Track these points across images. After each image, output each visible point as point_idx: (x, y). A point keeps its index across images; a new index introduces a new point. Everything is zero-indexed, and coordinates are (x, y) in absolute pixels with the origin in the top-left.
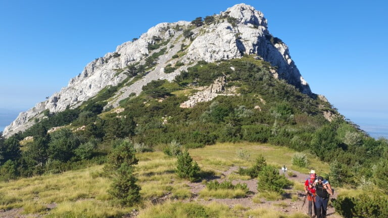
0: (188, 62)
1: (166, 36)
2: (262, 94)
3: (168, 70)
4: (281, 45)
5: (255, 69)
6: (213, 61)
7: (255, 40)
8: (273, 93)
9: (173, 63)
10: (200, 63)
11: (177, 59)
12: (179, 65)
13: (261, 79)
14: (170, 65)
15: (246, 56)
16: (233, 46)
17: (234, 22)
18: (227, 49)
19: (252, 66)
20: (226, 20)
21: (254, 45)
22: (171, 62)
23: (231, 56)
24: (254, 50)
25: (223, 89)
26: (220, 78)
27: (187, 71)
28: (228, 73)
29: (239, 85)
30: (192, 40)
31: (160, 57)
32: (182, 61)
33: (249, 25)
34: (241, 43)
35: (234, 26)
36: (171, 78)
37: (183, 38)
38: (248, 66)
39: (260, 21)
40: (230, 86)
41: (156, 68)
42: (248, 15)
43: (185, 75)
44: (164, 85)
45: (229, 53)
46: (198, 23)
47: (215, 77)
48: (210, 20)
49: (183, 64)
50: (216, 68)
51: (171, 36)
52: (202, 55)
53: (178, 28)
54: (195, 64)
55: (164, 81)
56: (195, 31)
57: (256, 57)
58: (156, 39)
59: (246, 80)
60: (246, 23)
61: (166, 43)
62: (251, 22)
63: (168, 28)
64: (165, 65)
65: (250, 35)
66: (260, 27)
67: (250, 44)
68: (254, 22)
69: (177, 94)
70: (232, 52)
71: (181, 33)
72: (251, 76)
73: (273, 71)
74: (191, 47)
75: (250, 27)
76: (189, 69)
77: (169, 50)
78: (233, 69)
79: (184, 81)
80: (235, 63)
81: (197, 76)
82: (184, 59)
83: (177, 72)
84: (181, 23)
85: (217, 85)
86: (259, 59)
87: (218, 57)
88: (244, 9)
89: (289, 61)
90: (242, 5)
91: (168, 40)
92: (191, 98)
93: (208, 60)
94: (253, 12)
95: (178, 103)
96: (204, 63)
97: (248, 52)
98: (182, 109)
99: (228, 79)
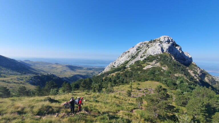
0: (147, 55)
2: (167, 65)
4: (178, 47)
5: (166, 57)
6: (154, 55)
7: (168, 48)
8: (171, 64)
9: (143, 55)
10: (150, 55)
11: (144, 54)
12: (144, 56)
14: (142, 56)
15: (164, 53)
16: (160, 50)
17: (161, 42)
18: (158, 51)
20: (159, 41)
22: (142, 55)
23: (159, 53)
24: (167, 51)
25: (156, 63)
27: (146, 58)
29: (160, 62)
30: (149, 48)
31: (139, 53)
32: (145, 55)
33: (166, 43)
34: (163, 49)
35: (161, 44)
37: (146, 47)
38: (164, 56)
39: (171, 41)
40: (158, 62)
41: (138, 56)
44: (140, 62)
46: (151, 42)
47: (154, 60)
48: (155, 41)
49: (145, 56)
50: (154, 57)
52: (151, 53)
53: (145, 44)
54: (149, 56)
55: (140, 61)
56: (150, 44)
57: (167, 53)
58: (139, 47)
60: (165, 42)
62: (167, 41)
63: (142, 44)
64: (140, 56)
65: (166, 46)
66: (170, 43)
67: (166, 49)
69: (143, 65)
72: (164, 59)
74: (148, 51)
75: (167, 43)
77: (142, 51)
78: (159, 57)
79: (145, 61)
80: (160, 55)
81: (149, 59)
82: (146, 54)
83: (143, 59)
84: (146, 42)
85: (154, 62)
87: (155, 53)
88: (165, 38)
89: (181, 52)
90: (165, 36)
91: (142, 47)
92: (146, 67)
93: (152, 55)
94: (168, 38)
95: (143, 68)
96: (151, 55)
97: (165, 51)
98: (143, 70)
99: (157, 60)
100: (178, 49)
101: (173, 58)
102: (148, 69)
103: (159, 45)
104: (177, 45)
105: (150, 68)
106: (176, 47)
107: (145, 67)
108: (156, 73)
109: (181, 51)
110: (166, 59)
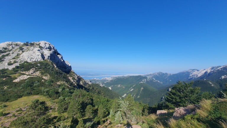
0: (20, 61)
1: (10, 48)
2: (49, 73)
3: (10, 64)
4: (60, 56)
5: (48, 65)
6: (31, 62)
7: (49, 55)
8: (53, 73)
9: (12, 61)
10: (25, 62)
11: (14, 60)
12: (15, 62)
13: (49, 68)
14: (11, 62)
15: (45, 60)
16: (40, 57)
17: (41, 48)
18: (37, 58)
19: (47, 64)
20: (38, 46)
21: (48, 57)
22: (11, 61)
23: (39, 60)
24: (48, 58)
25: (34, 72)
26: (33, 69)
27: (18, 65)
28: (37, 66)
29: (41, 71)
30: (23, 52)
31: (6, 57)
32: (17, 61)
33: (48, 49)
34: (44, 56)
35: (41, 49)
36: (11, 68)
37: (19, 50)
38: (45, 64)
39: (52, 48)
40: (37, 71)
41: (4, 62)
42: (48, 46)
43: (17, 67)
44: (7, 71)
45: (38, 59)
46: (27, 44)
47: (31, 68)
48: (32, 45)
49: (17, 62)
50: (32, 64)
51: (13, 48)
52: (26, 59)
53: (17, 45)
54: (23, 62)
55: (7, 69)
56: (25, 48)
57: (49, 61)
58: (6, 49)
59: (44, 69)
60: (46, 48)
61: (10, 51)
62: (48, 48)
63: (12, 44)
64: (8, 62)
65: (47, 53)
66: (52, 50)
67: (47, 56)
68: (50, 48)
69: (13, 76)
70: (40, 59)
71: (18, 47)
72: (45, 68)
73: (55, 65)
74: (21, 55)
75: (48, 50)
76: (20, 64)
77: (11, 54)
78: (39, 65)
79: (17, 70)
80: (40, 63)
81: (23, 67)
82: (18, 60)
83: (14, 66)
84: (19, 43)
85: (31, 71)
86: (50, 61)
87: (34, 60)
88: (46, 43)
89: (62, 61)
90: (45, 42)
91: (11, 50)
92: (18, 78)
93: (29, 61)
94: (50, 45)
95: (13, 80)
96: (27, 62)
97: (46, 59)
98: (14, 83)
99: (37, 69)
100: (60, 58)
101: (56, 66)
102: (22, 81)
103: (39, 50)
104: (59, 54)
105: (25, 79)
106: (58, 56)
107: (16, 78)
108: (35, 85)
109: (62, 59)
110: (48, 67)
